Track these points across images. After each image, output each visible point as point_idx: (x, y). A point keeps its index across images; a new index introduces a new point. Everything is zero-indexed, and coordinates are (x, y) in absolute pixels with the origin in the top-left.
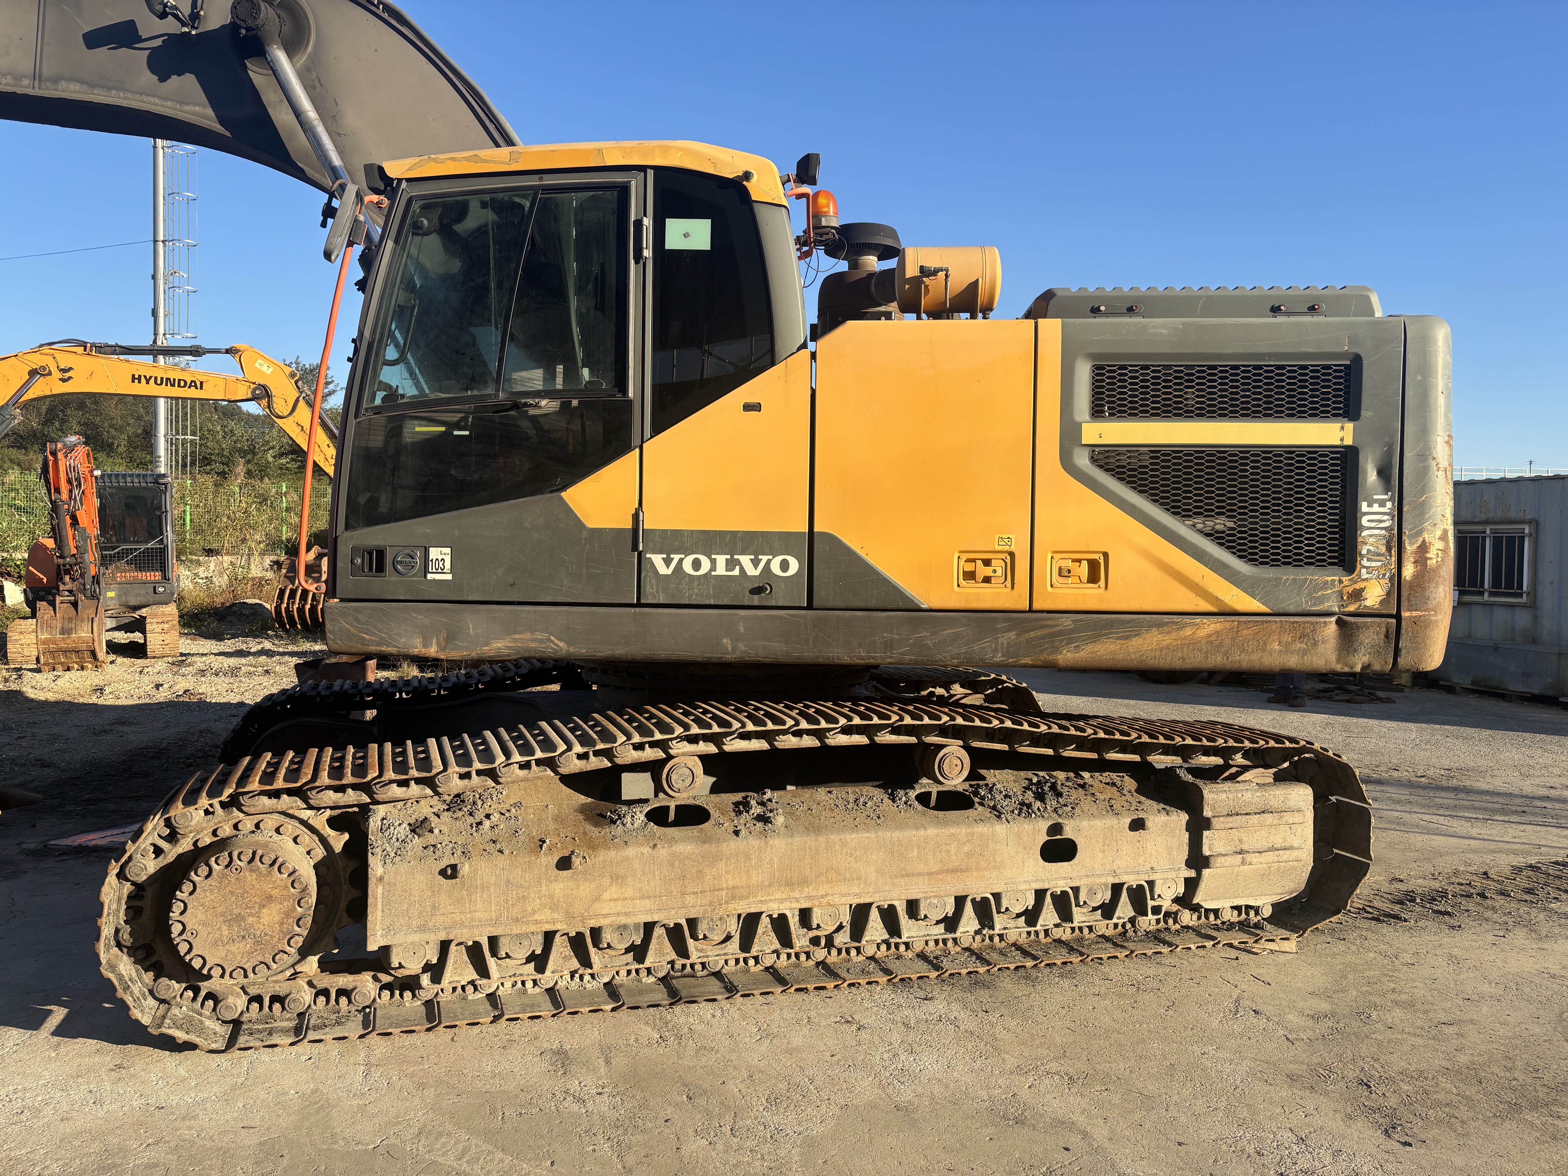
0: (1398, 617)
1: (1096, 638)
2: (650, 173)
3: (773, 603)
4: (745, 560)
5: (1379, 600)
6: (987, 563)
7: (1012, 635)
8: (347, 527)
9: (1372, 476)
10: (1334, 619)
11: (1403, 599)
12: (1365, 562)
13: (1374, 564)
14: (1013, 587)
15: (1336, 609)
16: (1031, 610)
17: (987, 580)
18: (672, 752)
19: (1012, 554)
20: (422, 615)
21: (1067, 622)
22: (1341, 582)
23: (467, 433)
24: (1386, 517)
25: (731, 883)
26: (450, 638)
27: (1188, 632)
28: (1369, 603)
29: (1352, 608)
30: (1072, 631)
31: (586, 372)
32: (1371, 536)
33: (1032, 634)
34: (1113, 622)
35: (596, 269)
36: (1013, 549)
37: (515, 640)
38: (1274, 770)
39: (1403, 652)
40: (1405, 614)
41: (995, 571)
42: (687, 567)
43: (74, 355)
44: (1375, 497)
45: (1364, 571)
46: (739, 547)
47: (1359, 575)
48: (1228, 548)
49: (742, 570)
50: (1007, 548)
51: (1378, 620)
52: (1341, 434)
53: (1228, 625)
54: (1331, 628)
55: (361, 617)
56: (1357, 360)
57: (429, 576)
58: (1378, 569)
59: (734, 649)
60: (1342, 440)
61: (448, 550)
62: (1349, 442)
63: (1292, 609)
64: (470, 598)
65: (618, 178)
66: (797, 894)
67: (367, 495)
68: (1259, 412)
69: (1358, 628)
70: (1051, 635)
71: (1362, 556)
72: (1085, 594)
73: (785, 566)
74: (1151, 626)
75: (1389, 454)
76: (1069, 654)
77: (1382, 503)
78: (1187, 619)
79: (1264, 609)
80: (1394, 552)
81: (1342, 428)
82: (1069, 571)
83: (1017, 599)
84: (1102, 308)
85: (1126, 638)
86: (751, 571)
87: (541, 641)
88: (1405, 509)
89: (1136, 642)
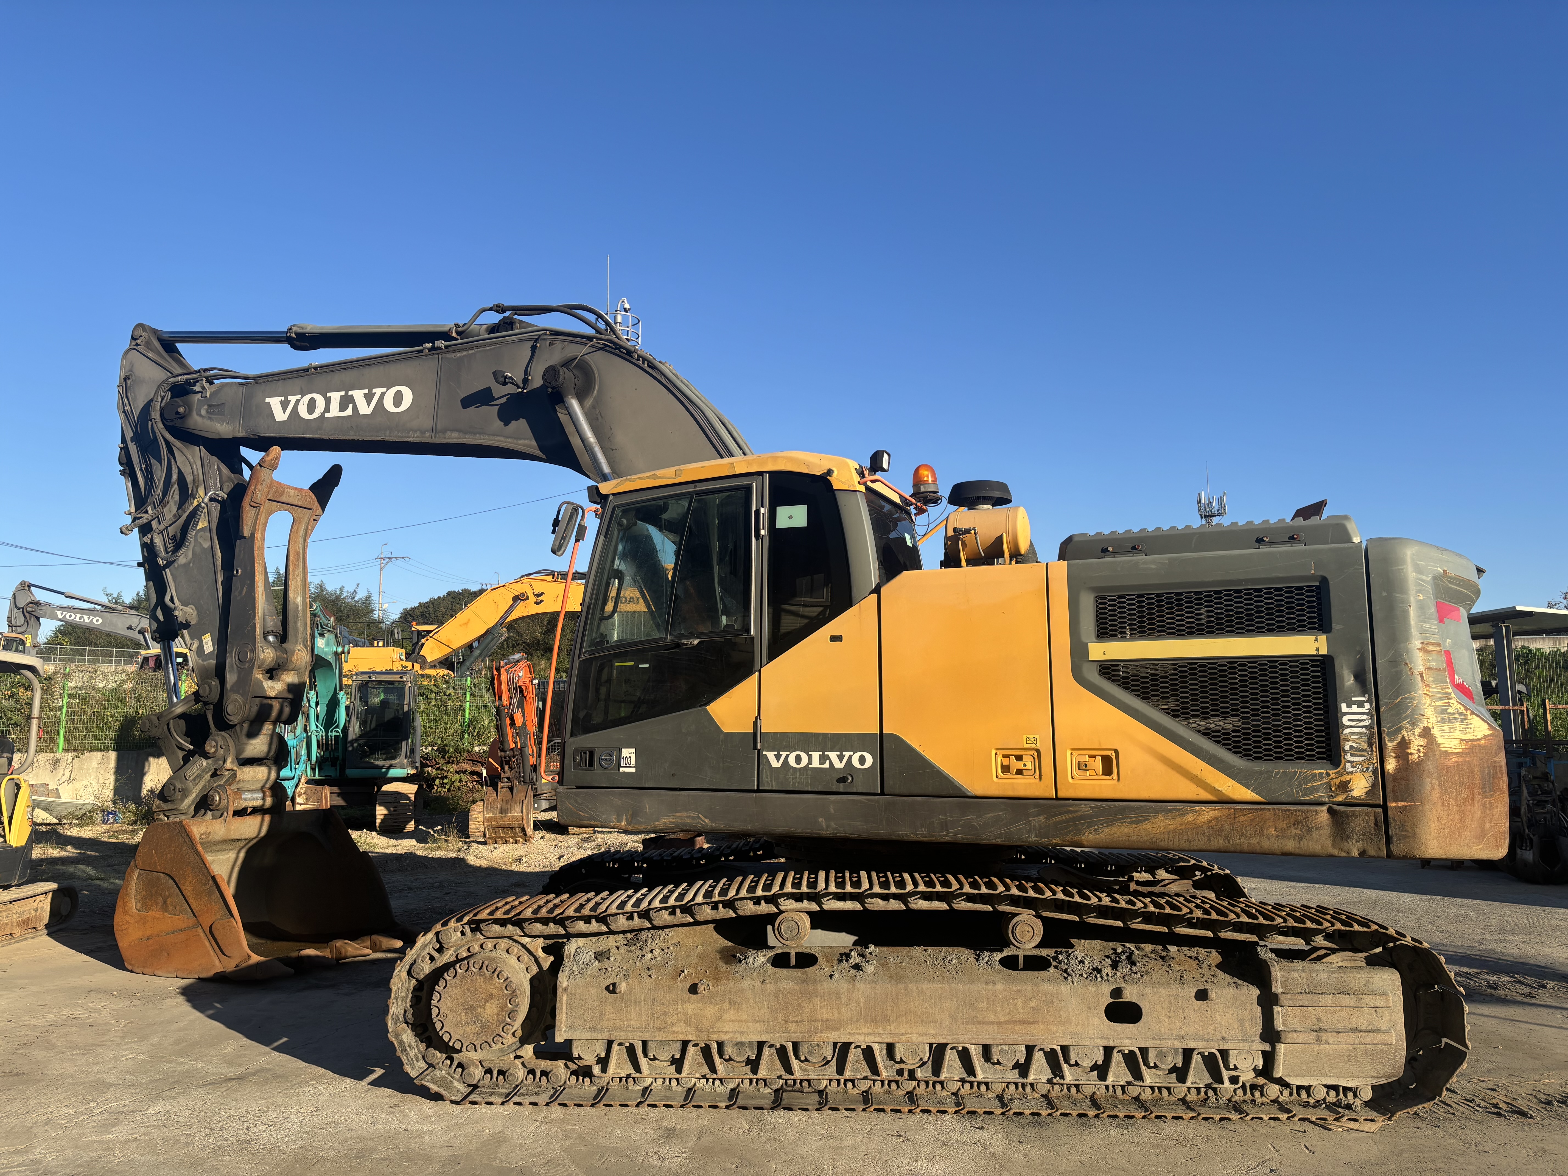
0: (1385, 807)
1: (1111, 823)
2: (766, 477)
3: (855, 791)
4: (833, 756)
5: (1365, 791)
6: (1019, 758)
7: (1042, 818)
8: (572, 736)
9: (1348, 680)
10: (1325, 808)
11: (1388, 790)
12: (1348, 757)
13: (1357, 759)
14: (1040, 779)
17: (1020, 772)
18: (782, 908)
19: (1038, 751)
20: (616, 798)
21: (1086, 808)
22: (1328, 774)
23: (647, 666)
24: (1365, 717)
25: (825, 1016)
26: (634, 816)
27: (1190, 818)
28: (1356, 794)
29: (1340, 798)
30: (1090, 816)
31: (724, 619)
32: (1353, 733)
33: (1058, 818)
34: (1125, 808)
35: (731, 546)
36: (1038, 746)
37: (676, 817)
38: (1365, 954)
39: (1395, 839)
41: (1025, 765)
42: (792, 761)
43: (545, 583)
44: (1353, 699)
45: (1348, 765)
46: (829, 746)
47: (1345, 767)
48: (1224, 745)
49: (831, 763)
50: (1033, 746)
51: (1365, 809)
52: (1316, 645)
53: (1226, 812)
54: (1323, 815)
55: (578, 799)
56: (1324, 580)
57: (622, 770)
58: (1361, 763)
59: (828, 826)
60: (1317, 650)
61: (633, 750)
62: (1324, 651)
63: (1284, 798)
64: (647, 786)
66: (880, 1030)
67: (585, 711)
68: (1243, 628)
69: (1348, 816)
70: (1074, 819)
71: (1346, 752)
72: (1101, 785)
73: (862, 760)
74: (1157, 812)
75: (1362, 661)
76: (1090, 836)
77: (1361, 705)
78: (1188, 807)
79: (1257, 798)
80: (1376, 747)
81: (1317, 640)
82: (1086, 765)
83: (1043, 788)
84: (1110, 549)
85: (1138, 822)
86: (838, 765)
87: (693, 818)
88: (1382, 710)
89: (1146, 826)
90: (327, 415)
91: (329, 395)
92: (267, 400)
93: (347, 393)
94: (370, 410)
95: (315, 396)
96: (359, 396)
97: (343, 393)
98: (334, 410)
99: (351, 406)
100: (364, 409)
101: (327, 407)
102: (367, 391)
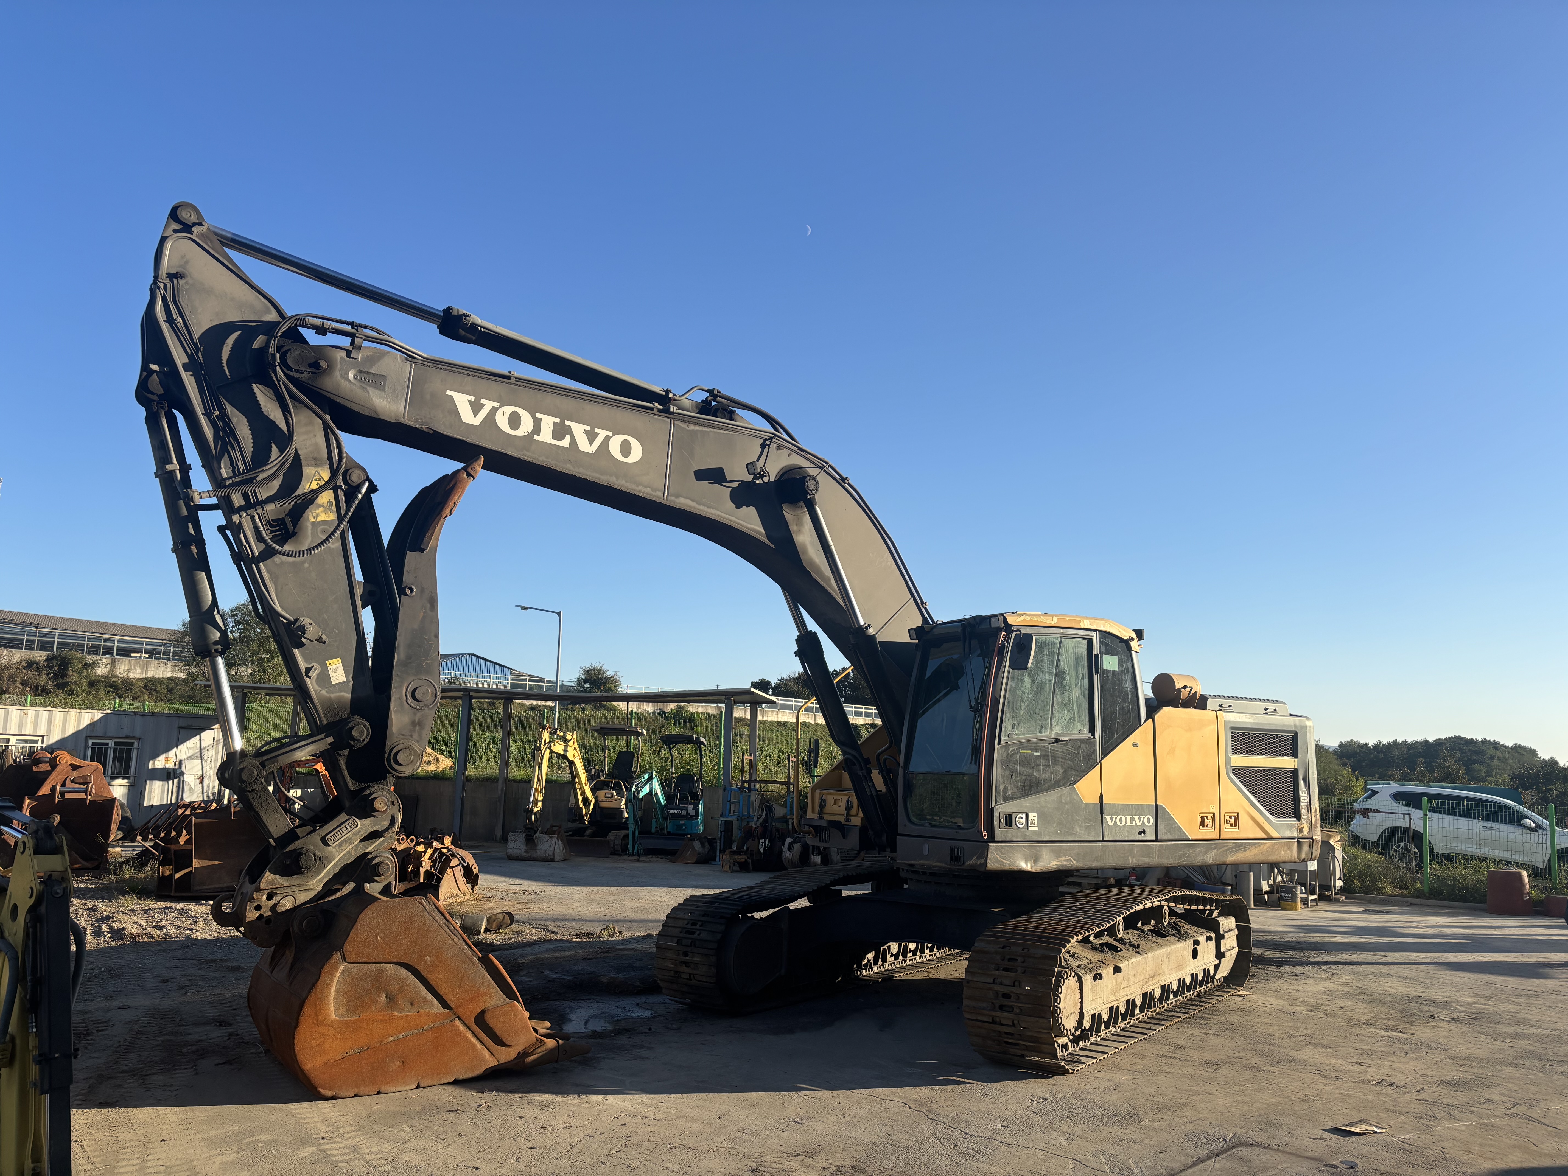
1: (1237, 850)
2: (1100, 633)
3: (1145, 839)
4: (1136, 818)
5: (1307, 832)
6: (1207, 818)
7: (1215, 851)
8: (997, 803)
9: (1302, 781)
10: (1296, 840)
11: (1311, 830)
12: (1302, 816)
13: (1304, 817)
14: (1214, 829)
15: (1296, 836)
16: (1220, 839)
17: (1207, 826)
19: (1214, 814)
20: (1026, 849)
21: (1229, 843)
22: (1297, 824)
23: (1039, 754)
24: (1306, 798)
26: (1036, 861)
27: (1261, 847)
28: (1304, 833)
29: (1300, 835)
30: (1230, 848)
32: (1303, 805)
33: (1220, 850)
34: (1242, 843)
36: (1214, 811)
37: (1059, 861)
39: (1313, 853)
40: (1314, 838)
41: (1209, 822)
42: (1118, 822)
44: (1302, 788)
46: (1134, 811)
47: (1301, 821)
49: (1135, 823)
51: (1307, 840)
52: (1294, 763)
53: (1272, 844)
54: (1295, 844)
55: (1003, 850)
56: (1296, 734)
57: (1029, 828)
58: (1305, 819)
59: (1132, 861)
60: (1294, 766)
61: (1035, 815)
63: (1286, 836)
64: (1045, 839)
65: (1089, 634)
66: (1152, 982)
67: (1004, 785)
69: (1302, 843)
70: (1226, 850)
71: (1302, 813)
72: (1235, 831)
73: (1148, 820)
74: (1251, 845)
75: (1304, 770)
76: (1230, 858)
77: (1304, 793)
78: (1261, 842)
79: (1280, 836)
80: (1309, 812)
82: (1230, 821)
83: (1215, 834)
85: (1246, 850)
86: (1138, 823)
87: (1068, 861)
88: (1308, 791)
90: (536, 437)
91: (538, 415)
92: (449, 393)
93: (562, 422)
94: (592, 449)
95: (520, 411)
96: (579, 430)
97: (558, 420)
98: (546, 435)
99: (568, 437)
100: (584, 445)
101: (537, 429)
102: (588, 428)
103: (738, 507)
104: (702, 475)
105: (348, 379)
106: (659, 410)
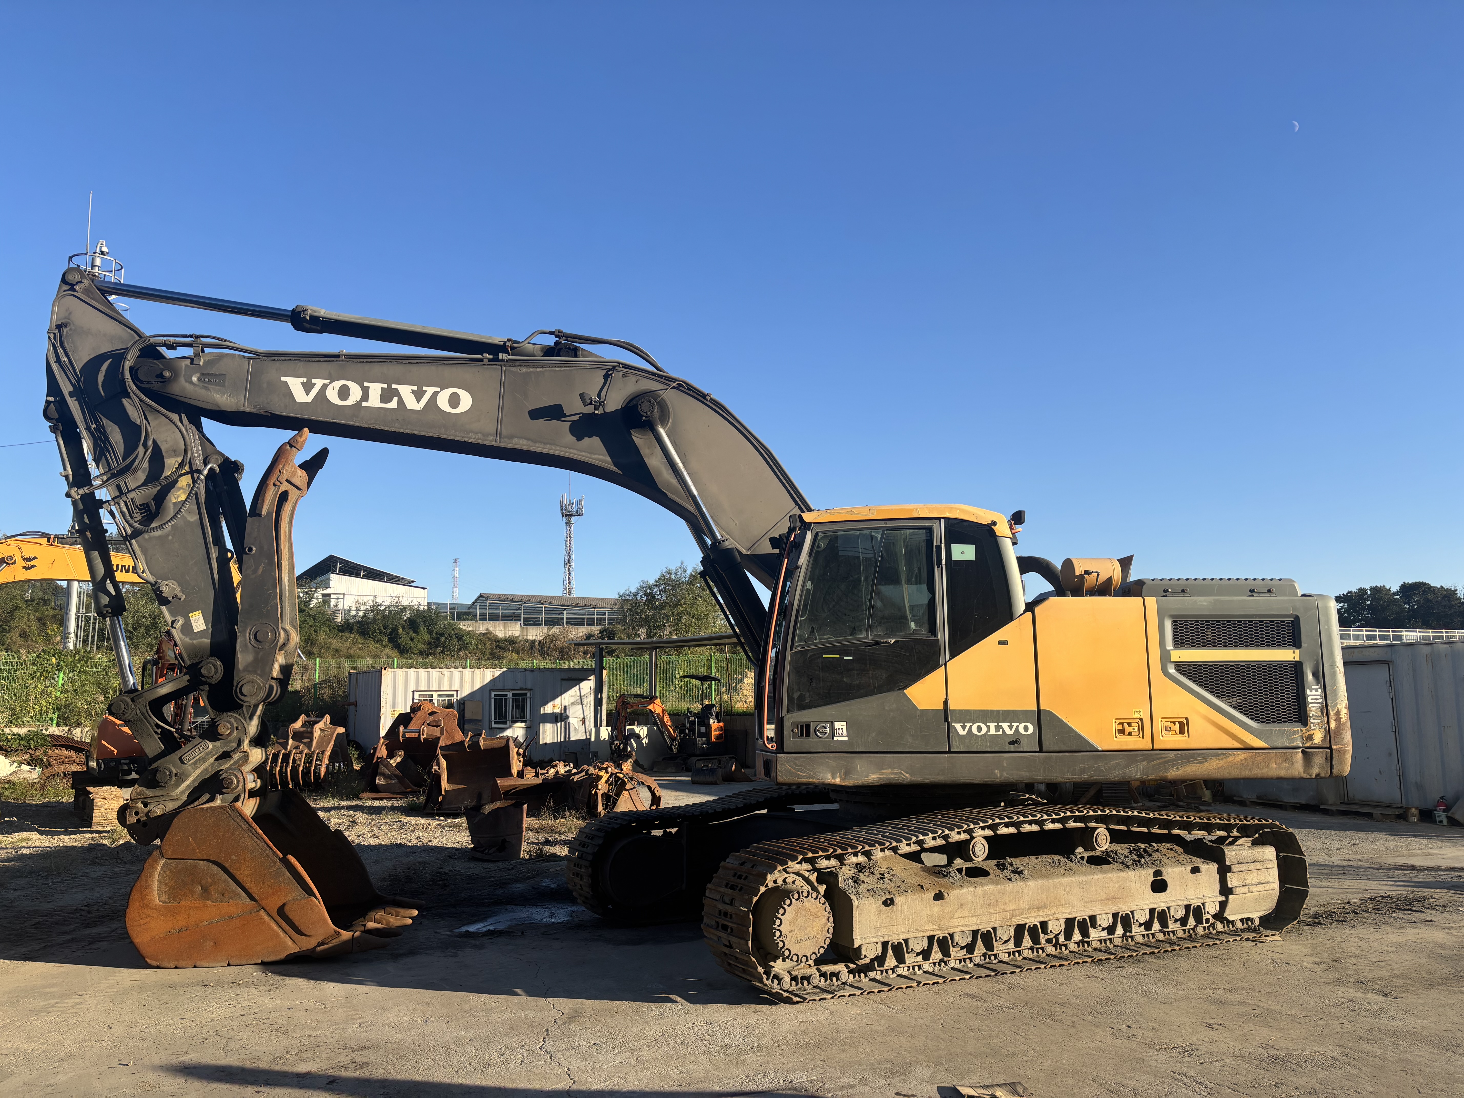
0: (1330, 748)
1: (1186, 764)
2: (942, 520)
3: (1021, 750)
4: (1005, 726)
5: (1321, 739)
6: (1129, 724)
7: (1145, 763)
8: (788, 712)
9: (1310, 677)
10: (1300, 750)
11: (1332, 739)
12: (1312, 721)
13: (1316, 721)
14: (1143, 738)
15: (1301, 745)
16: (1153, 750)
17: (1130, 734)
18: (974, 835)
19: (1141, 720)
20: (831, 760)
21: (1172, 754)
22: (1301, 731)
23: (851, 658)
24: (1319, 697)
25: (1011, 908)
26: (847, 773)
27: (1231, 759)
28: (1316, 741)
29: (1308, 744)
30: (1174, 760)
31: (913, 624)
32: (1313, 707)
33: (1155, 762)
34: (1194, 754)
35: (916, 570)
36: (1142, 717)
37: (883, 774)
38: (1251, 839)
39: (1335, 767)
40: (1334, 747)
41: (1134, 729)
42: (974, 730)
43: (38, 546)
44: (1313, 687)
45: (1312, 725)
46: (1001, 719)
47: (1310, 727)
48: (1245, 714)
49: (1004, 731)
50: (1139, 717)
51: (1321, 750)
52: (1294, 655)
53: (1250, 755)
54: (1300, 755)
55: (797, 762)
56: (1297, 618)
57: (835, 738)
58: (1318, 724)
59: (1001, 776)
60: (1294, 658)
61: (845, 723)
62: (1298, 659)
63: (1280, 745)
64: (858, 750)
65: (927, 523)
66: (1041, 913)
67: (799, 693)
68: (1253, 644)
69: (1313, 754)
70: (1166, 762)
71: (1310, 717)
72: (1179, 740)
73: (1026, 729)
74: (1212, 756)
75: (1317, 665)
76: (1173, 773)
77: (1316, 691)
78: (1230, 752)
79: (1266, 746)
80: (1325, 714)
81: (1294, 652)
82: (1170, 728)
83: (1144, 743)
84: (1170, 590)
85: (1200, 763)
86: (1009, 732)
87: (896, 774)
88: (1327, 693)
89: (1206, 765)
90: (364, 404)
91: (366, 384)
92: (283, 379)
93: (390, 386)
94: (419, 406)
95: (348, 383)
96: (406, 391)
97: (385, 386)
98: (374, 401)
99: (395, 399)
100: (412, 404)
101: (365, 396)
102: (415, 388)
103: (579, 439)
104: (535, 414)
105: (191, 383)
106: (490, 360)
